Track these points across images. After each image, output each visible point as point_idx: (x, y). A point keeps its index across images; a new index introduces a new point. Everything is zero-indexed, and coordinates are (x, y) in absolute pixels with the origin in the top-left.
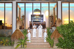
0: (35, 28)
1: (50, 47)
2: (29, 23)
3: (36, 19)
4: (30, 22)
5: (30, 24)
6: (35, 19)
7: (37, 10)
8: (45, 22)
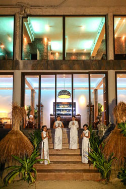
0: (59, 126)
1: (100, 178)
2: (49, 117)
3: (63, 110)
4: (51, 115)
5: (51, 118)
6: (61, 110)
7: (64, 92)
8: (78, 115)
